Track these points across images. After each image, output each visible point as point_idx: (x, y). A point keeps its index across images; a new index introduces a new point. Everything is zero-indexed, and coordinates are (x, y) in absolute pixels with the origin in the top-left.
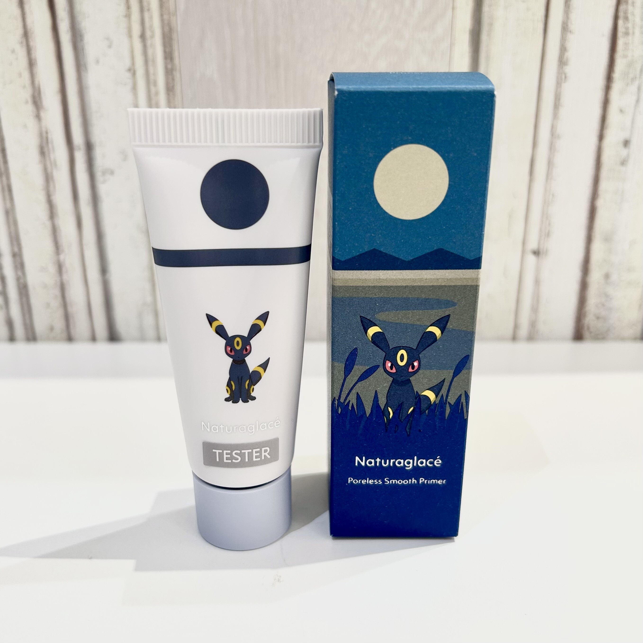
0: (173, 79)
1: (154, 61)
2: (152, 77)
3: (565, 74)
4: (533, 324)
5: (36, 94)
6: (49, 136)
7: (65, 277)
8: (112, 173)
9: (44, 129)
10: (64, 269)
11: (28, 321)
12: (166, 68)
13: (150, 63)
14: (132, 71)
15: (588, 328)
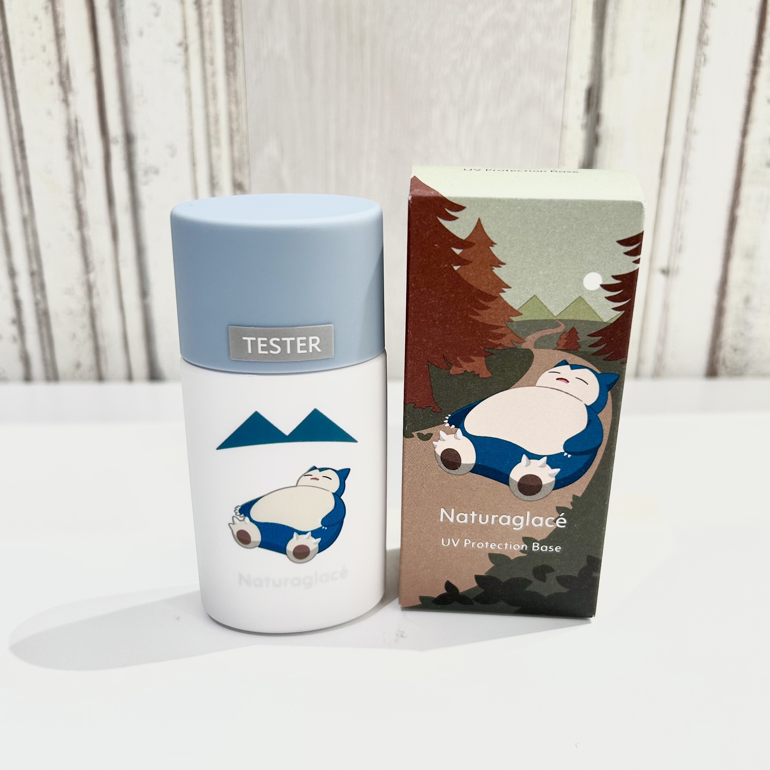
0: (234, 57)
1: (211, 33)
2: (208, 54)
3: (705, 56)
4: (660, 358)
5: (64, 72)
6: (79, 126)
7: (95, 301)
8: (157, 172)
9: (73, 117)
10: (94, 292)
11: (48, 356)
12: (226, 42)
13: (207, 36)
14: (185, 46)
15: (724, 363)
